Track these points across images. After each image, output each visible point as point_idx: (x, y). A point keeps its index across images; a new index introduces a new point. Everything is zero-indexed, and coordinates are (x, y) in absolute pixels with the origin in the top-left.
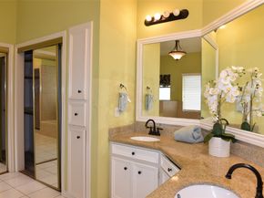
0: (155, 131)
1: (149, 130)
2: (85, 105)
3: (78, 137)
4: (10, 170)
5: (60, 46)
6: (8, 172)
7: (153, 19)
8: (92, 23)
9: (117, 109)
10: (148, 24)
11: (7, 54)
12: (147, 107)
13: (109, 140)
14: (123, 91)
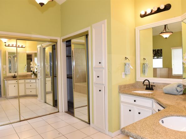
0: (150, 87)
1: (145, 86)
2: (104, 70)
3: (100, 91)
4: (60, 111)
5: (87, 36)
6: (59, 112)
7: (146, 13)
8: (106, 20)
9: (123, 73)
10: (142, 16)
11: (57, 43)
12: (143, 71)
13: (119, 93)
14: (127, 61)
